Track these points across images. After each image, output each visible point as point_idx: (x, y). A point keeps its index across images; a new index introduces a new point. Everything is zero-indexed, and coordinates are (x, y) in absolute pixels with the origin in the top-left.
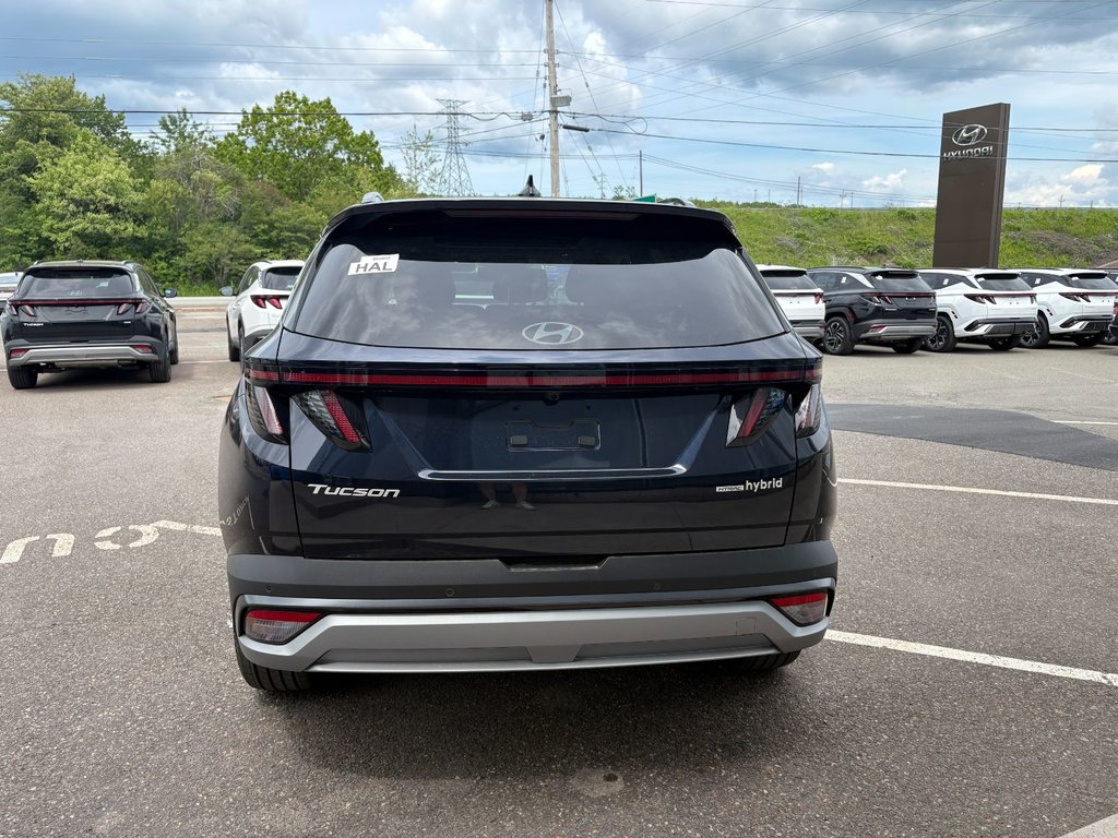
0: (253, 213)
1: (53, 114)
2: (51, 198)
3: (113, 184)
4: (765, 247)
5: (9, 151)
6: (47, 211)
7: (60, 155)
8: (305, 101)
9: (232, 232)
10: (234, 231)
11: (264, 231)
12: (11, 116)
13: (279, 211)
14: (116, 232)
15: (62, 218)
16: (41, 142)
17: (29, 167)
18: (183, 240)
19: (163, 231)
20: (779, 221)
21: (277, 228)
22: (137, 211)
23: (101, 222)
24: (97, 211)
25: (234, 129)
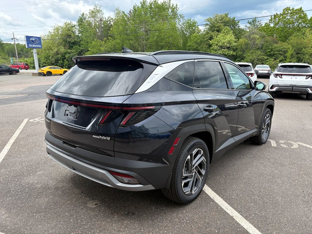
0: (267, 46)
1: (218, 24)
2: (214, 46)
3: (229, 41)
5: (207, 35)
6: (213, 49)
7: (218, 35)
8: (293, 9)
9: (259, 52)
10: (260, 52)
11: (269, 52)
12: (209, 26)
13: (275, 45)
14: (228, 53)
15: (216, 51)
16: (215, 32)
17: (211, 38)
18: (245, 55)
19: (240, 53)
21: (273, 50)
22: (234, 48)
23: (225, 52)
24: (224, 49)
25: (268, 22)
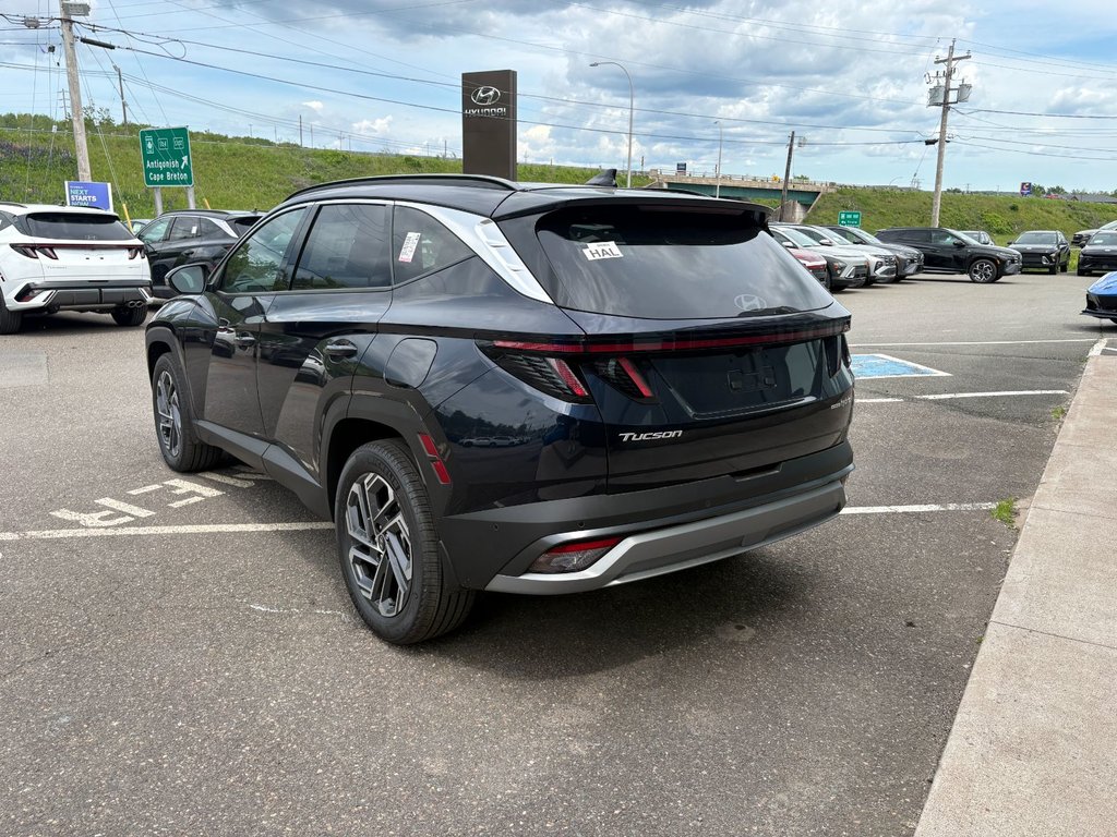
4: (281, 187)
20: (292, 161)
